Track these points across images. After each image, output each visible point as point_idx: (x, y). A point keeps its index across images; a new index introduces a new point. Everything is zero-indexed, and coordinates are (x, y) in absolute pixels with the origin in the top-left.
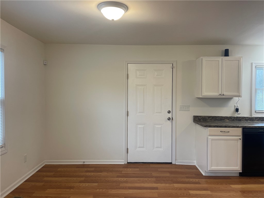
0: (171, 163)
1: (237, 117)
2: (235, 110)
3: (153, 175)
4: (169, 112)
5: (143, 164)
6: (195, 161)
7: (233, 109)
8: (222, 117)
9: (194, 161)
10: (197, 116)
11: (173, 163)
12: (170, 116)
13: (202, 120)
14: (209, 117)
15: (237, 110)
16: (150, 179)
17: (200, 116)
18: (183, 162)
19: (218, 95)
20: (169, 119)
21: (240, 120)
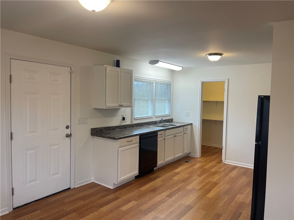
0: (70, 188)
1: (124, 125)
2: (122, 119)
3: (67, 210)
4: (67, 127)
5: (35, 202)
6: (93, 177)
7: (121, 118)
8: (114, 127)
9: (91, 178)
10: (95, 129)
11: (72, 187)
12: (68, 131)
13: (99, 132)
14: (105, 128)
15: (124, 119)
16: (70, 217)
17: (98, 128)
18: (82, 182)
19: (118, 106)
20: (67, 136)
21: (126, 128)
